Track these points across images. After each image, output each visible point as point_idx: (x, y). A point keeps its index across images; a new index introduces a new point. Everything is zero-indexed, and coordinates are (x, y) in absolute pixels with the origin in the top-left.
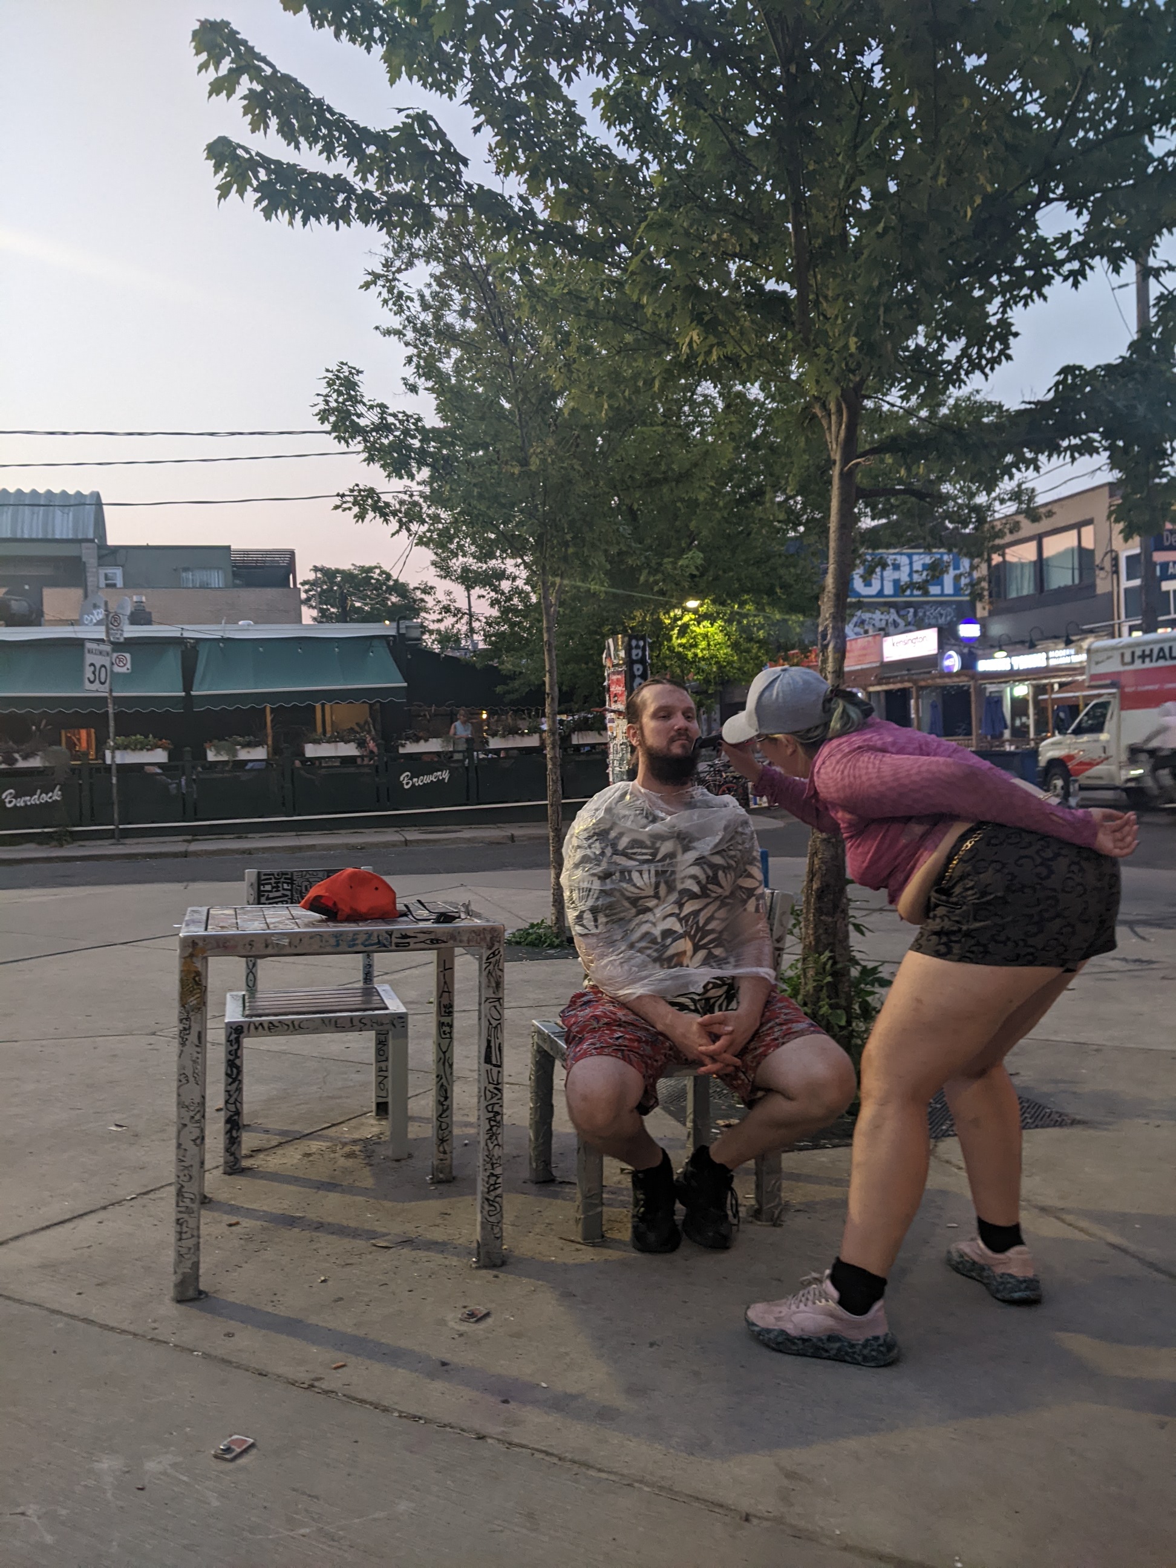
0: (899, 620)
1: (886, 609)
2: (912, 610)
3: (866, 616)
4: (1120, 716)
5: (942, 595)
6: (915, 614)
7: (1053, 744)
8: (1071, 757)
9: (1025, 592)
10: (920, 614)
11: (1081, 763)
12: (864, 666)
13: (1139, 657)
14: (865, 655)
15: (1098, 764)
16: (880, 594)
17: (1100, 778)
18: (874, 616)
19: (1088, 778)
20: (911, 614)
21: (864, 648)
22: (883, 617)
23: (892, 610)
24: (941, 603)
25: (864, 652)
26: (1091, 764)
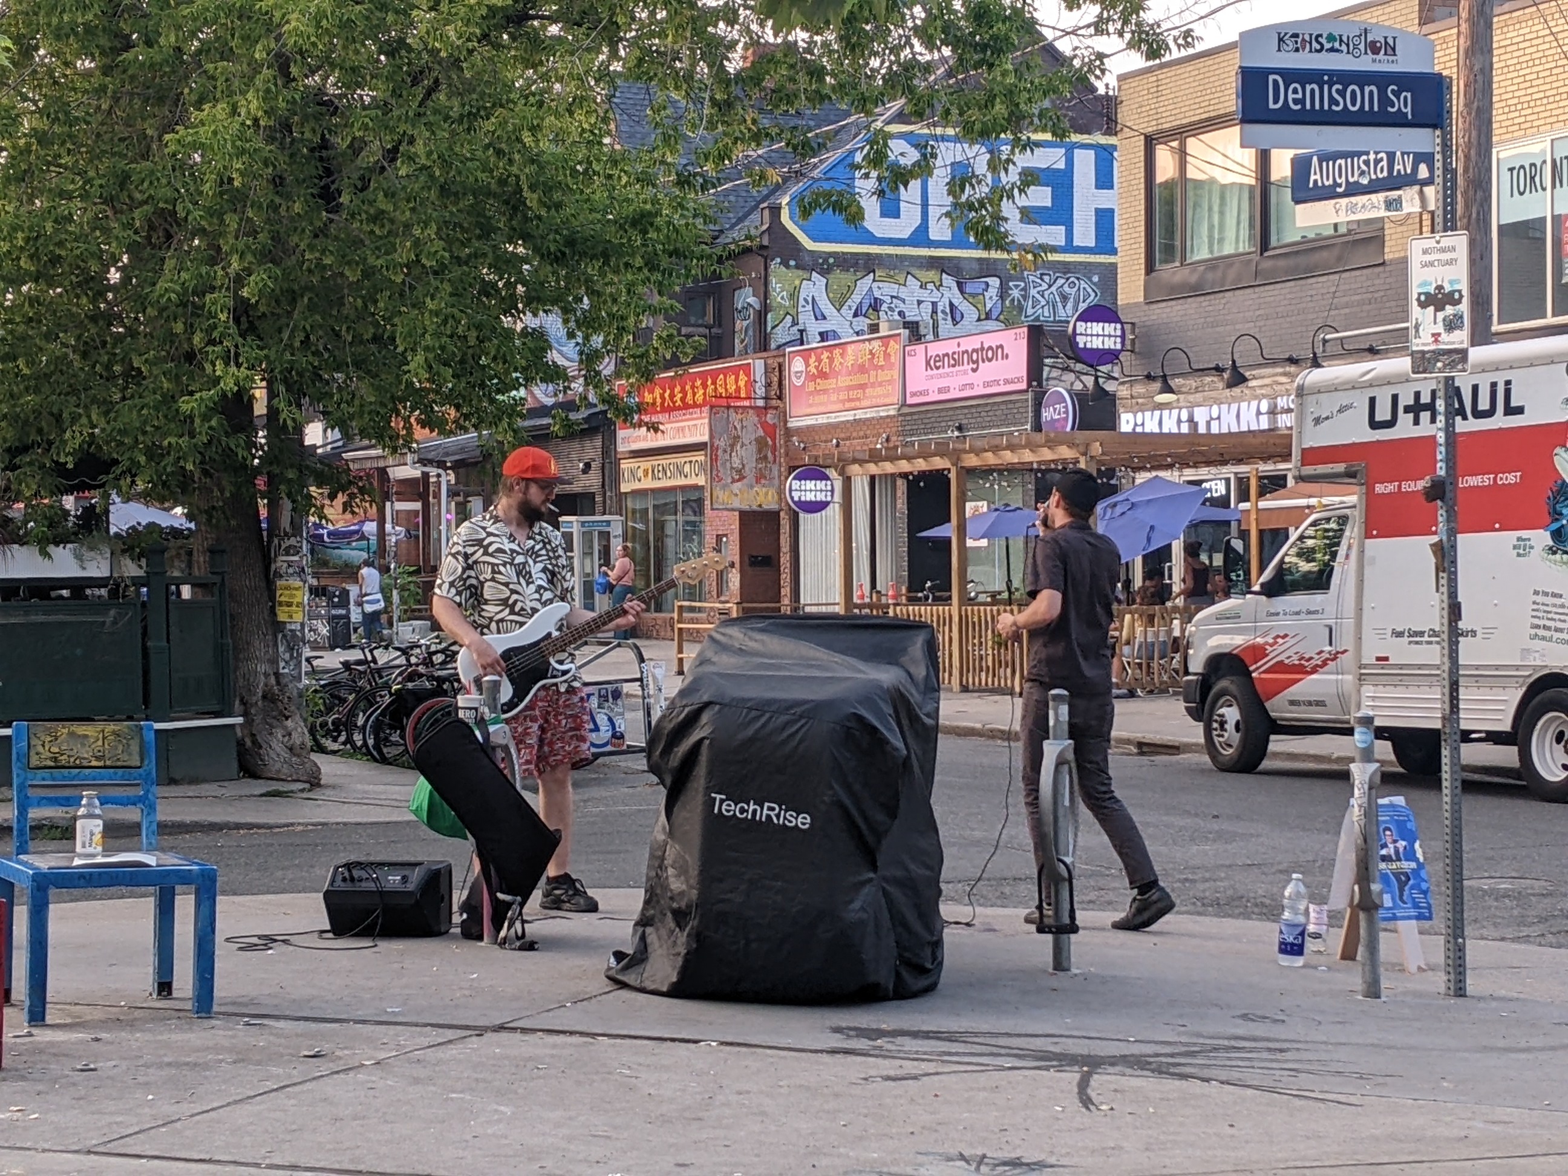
0: (963, 306)
1: (932, 275)
2: (994, 282)
3: (884, 290)
4: (1362, 552)
5: (1069, 247)
6: (1003, 293)
7: (1221, 617)
8: (1258, 652)
9: (1228, 249)
10: (1016, 293)
11: (1280, 667)
12: (860, 415)
13: (1407, 409)
14: (862, 387)
15: (1314, 670)
16: (920, 236)
17: (1320, 703)
18: (903, 292)
19: (1293, 703)
20: (993, 292)
21: (862, 369)
22: (924, 295)
23: (948, 281)
24: (1066, 269)
25: (862, 379)
26: (1301, 670)
